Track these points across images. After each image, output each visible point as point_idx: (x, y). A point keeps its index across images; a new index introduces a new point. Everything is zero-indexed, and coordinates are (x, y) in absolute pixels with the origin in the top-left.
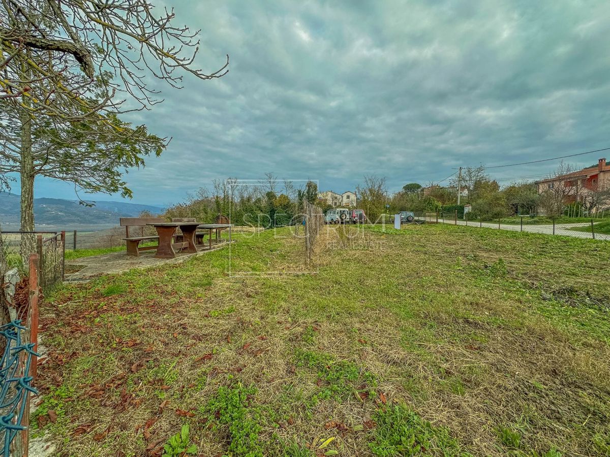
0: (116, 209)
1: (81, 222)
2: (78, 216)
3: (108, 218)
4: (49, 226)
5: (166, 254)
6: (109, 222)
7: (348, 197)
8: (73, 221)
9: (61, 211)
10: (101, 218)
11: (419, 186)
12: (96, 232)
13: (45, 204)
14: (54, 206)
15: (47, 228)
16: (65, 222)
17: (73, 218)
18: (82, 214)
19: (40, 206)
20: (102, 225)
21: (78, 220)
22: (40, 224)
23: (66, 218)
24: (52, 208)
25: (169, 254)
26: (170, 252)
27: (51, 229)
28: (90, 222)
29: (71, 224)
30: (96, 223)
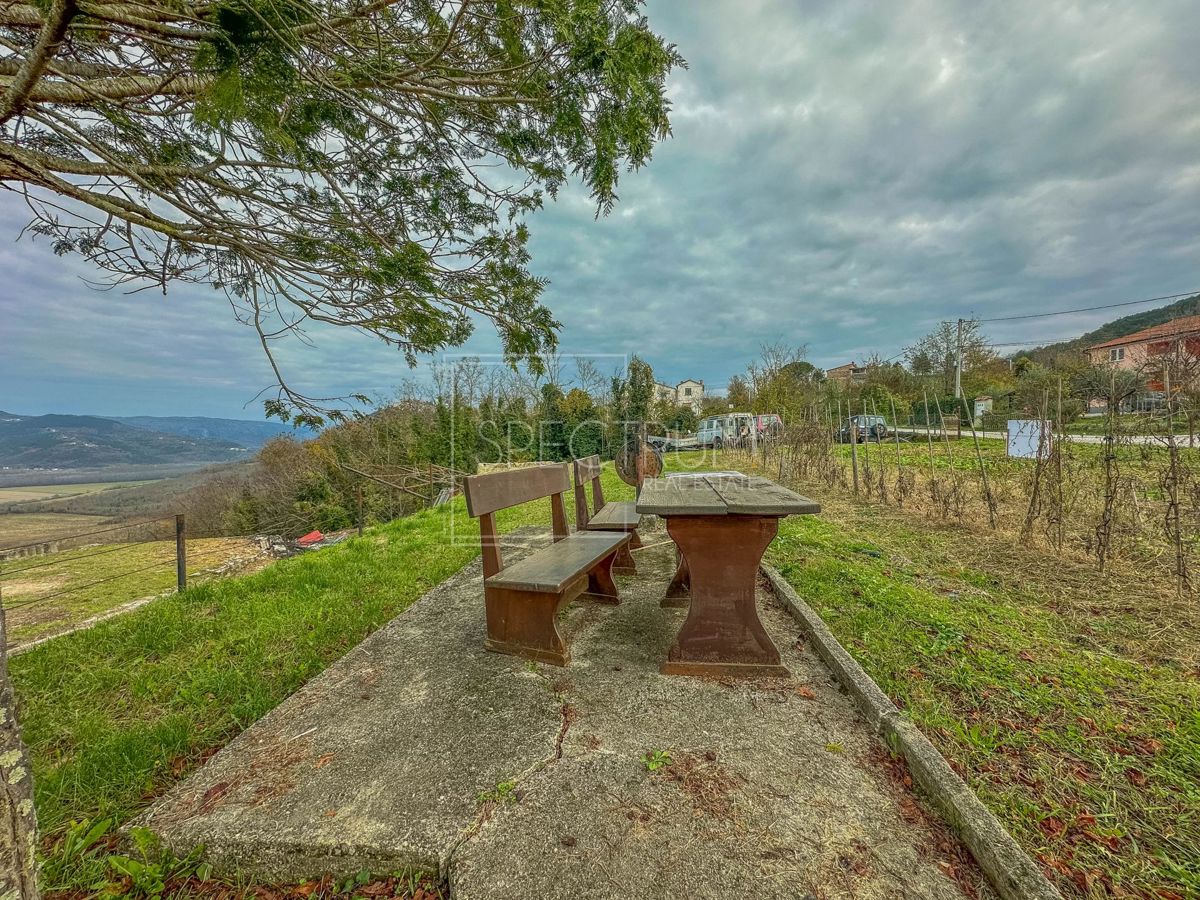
0: (206, 431)
1: (134, 461)
2: (125, 448)
3: (190, 450)
4: (67, 471)
5: (725, 651)
6: (192, 460)
7: (688, 392)
8: (115, 460)
9: (90, 441)
10: (175, 452)
11: (809, 367)
12: (167, 479)
13: (55, 427)
14: (75, 430)
15: (62, 475)
16: (101, 461)
17: (118, 453)
18: (136, 444)
19: (45, 431)
20: (178, 465)
21: (128, 457)
22: (46, 468)
23: (103, 454)
24: (71, 435)
25: (749, 653)
26: (753, 644)
27: (70, 477)
28: (152, 460)
29: (114, 466)
30: (166, 462)
